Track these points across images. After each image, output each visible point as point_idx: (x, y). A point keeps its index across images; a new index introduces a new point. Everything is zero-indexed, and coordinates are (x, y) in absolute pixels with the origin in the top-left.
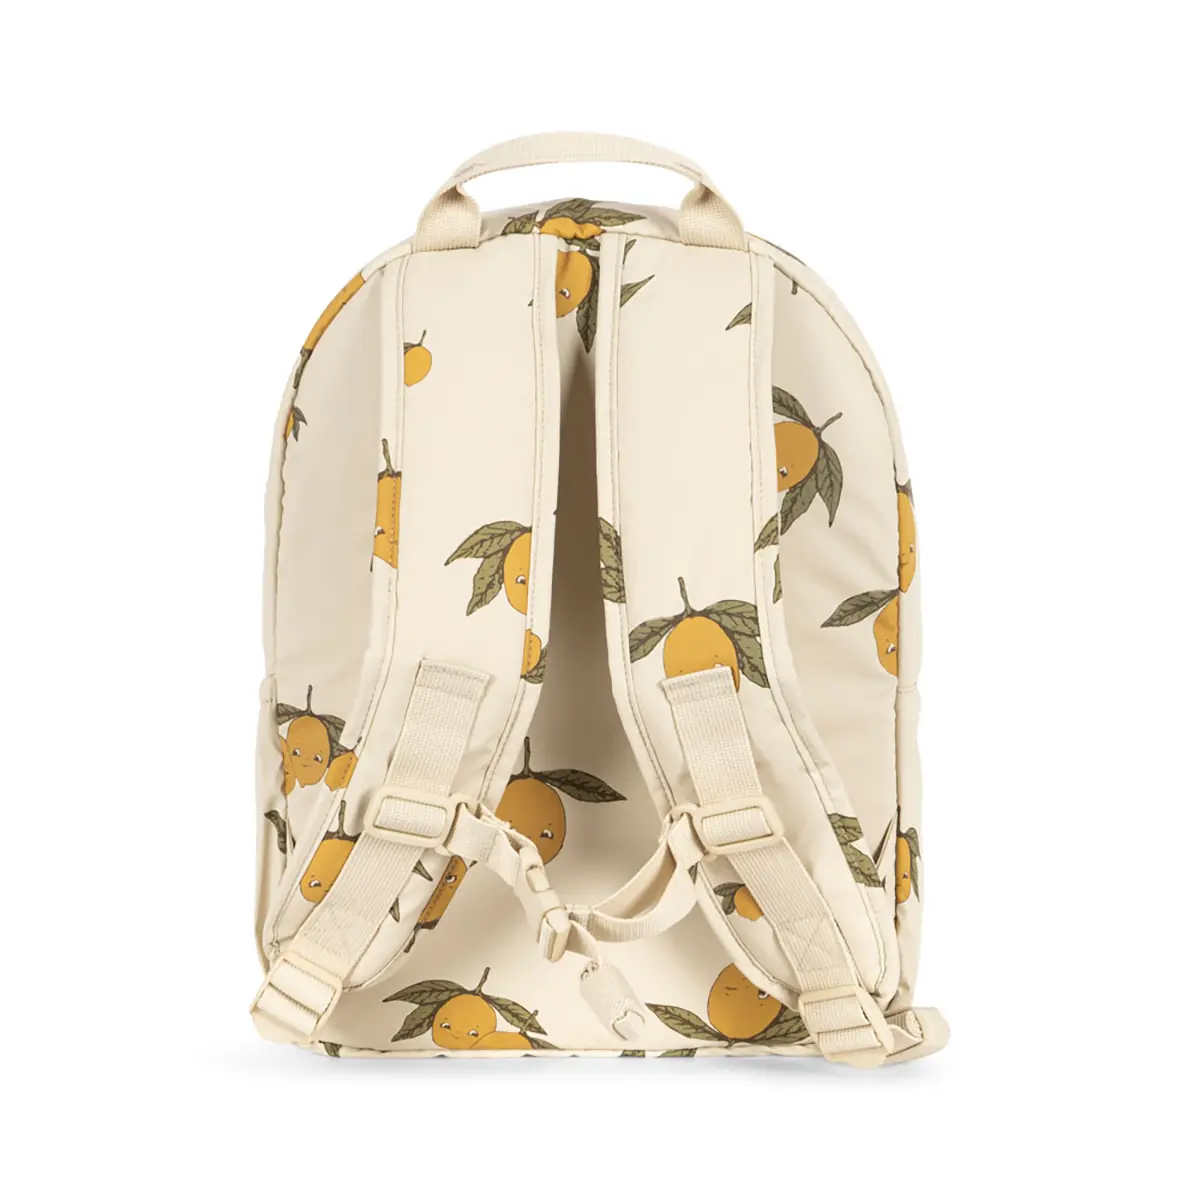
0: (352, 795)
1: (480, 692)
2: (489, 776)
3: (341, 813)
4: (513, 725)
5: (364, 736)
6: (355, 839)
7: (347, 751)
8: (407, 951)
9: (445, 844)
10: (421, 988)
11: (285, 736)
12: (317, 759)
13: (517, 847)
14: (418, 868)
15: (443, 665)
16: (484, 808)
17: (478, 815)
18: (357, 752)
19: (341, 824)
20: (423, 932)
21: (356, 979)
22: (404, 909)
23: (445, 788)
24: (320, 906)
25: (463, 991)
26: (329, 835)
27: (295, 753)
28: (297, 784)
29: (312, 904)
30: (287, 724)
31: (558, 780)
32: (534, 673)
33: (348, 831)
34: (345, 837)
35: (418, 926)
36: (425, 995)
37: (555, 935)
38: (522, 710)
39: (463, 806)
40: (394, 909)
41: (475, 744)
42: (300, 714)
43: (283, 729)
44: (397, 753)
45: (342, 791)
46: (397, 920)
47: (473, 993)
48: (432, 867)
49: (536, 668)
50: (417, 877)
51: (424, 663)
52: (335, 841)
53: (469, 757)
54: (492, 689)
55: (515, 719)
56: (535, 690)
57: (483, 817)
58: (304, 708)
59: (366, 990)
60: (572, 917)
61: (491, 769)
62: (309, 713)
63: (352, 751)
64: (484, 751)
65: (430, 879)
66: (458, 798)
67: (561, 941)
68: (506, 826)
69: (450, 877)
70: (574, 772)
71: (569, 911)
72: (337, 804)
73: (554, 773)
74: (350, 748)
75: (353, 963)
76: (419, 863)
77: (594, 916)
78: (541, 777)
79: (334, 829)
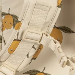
0: (20, 31)
1: (48, 10)
2: (49, 28)
3: (18, 35)
4: (55, 17)
5: (23, 19)
6: (20, 41)
7: (20, 22)
8: (29, 64)
9: (39, 42)
10: (31, 71)
11: (3, 19)
12: (10, 24)
13: (55, 43)
14: (33, 47)
15: (41, 3)
16: (48, 34)
17: (47, 36)
18: (22, 22)
19: (18, 37)
20: (33, 60)
21: (18, 70)
22: (30, 55)
23: (40, 30)
24: (12, 55)
25: (39, 72)
26: (15, 40)
27: (6, 22)
28: (6, 29)
29: (10, 54)
30: (4, 16)
31: (61, 29)
32: (60, 6)
33: (19, 39)
34: (18, 40)
35: (32, 59)
36: (31, 73)
37: (64, 62)
38: (57, 14)
39: (44, 34)
40: (27, 56)
41: (47, 21)
42: (7, 14)
43: (3, 17)
44: (30, 23)
45: (18, 30)
46: (28, 58)
47: (42, 72)
48: (36, 47)
49: (60, 4)
50: (33, 49)
51: (37, 3)
52: (16, 41)
53: (45, 23)
54: (51, 9)
55: (55, 15)
56: (60, 9)
57: (48, 36)
58: (8, 13)
59: (20, 72)
60: (68, 58)
61: (49, 26)
62: (9, 14)
63: (21, 22)
64: (48, 22)
65: (36, 49)
66: (43, 32)
67: (65, 63)
68: (53, 38)
69: (39, 49)
70: (64, 27)
71: (67, 57)
72: (17, 33)
73: (60, 27)
74: (20, 21)
75: (18, 66)
76: (34, 46)
77: (72, 58)
78: (58, 28)
79: (16, 38)
